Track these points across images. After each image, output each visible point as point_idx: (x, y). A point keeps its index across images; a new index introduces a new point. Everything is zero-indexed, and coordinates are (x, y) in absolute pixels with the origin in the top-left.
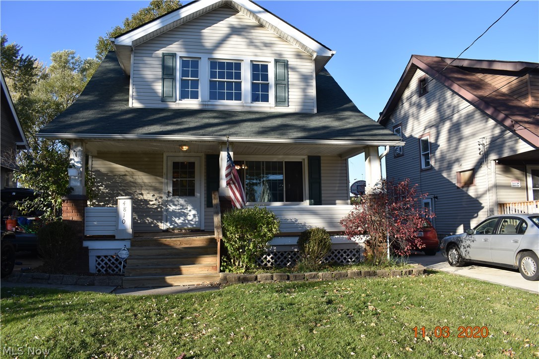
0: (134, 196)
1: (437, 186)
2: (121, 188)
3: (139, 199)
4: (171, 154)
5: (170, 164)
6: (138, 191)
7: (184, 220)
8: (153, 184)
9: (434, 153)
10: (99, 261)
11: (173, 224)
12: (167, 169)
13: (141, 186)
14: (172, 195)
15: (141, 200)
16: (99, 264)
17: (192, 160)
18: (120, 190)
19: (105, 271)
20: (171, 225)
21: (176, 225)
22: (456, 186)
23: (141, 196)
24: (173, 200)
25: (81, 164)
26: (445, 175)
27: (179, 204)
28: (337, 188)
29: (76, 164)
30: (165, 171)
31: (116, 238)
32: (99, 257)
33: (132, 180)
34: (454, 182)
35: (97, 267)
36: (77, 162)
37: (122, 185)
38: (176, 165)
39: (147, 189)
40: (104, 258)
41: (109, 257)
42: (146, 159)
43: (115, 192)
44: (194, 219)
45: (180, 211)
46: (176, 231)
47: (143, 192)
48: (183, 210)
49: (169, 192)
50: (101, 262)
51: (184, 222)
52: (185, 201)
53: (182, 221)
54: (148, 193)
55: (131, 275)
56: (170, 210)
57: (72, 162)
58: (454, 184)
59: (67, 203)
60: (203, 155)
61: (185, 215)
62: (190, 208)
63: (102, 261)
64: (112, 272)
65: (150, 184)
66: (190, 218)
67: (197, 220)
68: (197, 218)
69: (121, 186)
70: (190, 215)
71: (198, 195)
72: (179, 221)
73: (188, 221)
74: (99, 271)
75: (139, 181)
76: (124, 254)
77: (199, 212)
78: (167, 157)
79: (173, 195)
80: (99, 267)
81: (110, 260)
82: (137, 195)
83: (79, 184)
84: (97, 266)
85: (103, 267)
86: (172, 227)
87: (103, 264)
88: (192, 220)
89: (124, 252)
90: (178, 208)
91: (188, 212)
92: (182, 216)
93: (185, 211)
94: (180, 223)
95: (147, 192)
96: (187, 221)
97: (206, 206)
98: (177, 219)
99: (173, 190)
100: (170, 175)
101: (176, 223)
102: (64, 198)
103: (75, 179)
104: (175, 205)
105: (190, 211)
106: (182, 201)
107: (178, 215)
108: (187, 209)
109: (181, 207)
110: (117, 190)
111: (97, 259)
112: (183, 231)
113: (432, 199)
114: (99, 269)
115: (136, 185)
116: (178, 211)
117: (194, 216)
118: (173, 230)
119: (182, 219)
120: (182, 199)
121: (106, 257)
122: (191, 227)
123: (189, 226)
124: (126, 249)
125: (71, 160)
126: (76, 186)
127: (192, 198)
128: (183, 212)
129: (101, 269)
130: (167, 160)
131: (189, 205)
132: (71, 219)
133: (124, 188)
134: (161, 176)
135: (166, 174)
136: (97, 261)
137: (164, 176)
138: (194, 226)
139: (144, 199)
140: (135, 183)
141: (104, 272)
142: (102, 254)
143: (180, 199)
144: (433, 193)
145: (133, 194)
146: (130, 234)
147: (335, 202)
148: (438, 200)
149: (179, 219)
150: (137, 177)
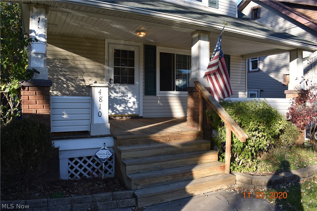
0: (76, 82)
1: (263, 83)
2: (61, 73)
3: (81, 85)
4: (113, 41)
5: (112, 52)
6: (79, 77)
7: (125, 108)
8: (95, 71)
9: (263, 60)
10: (72, 163)
11: (115, 111)
12: (108, 55)
13: (83, 72)
14: (113, 82)
15: (83, 87)
16: (72, 168)
17: (132, 49)
18: (61, 75)
19: (79, 175)
20: (112, 112)
21: (117, 112)
22: (282, 84)
23: (83, 82)
24: (115, 87)
25: (45, 38)
26: (272, 75)
27: (120, 92)
28: (239, 83)
29: (37, 38)
30: (106, 57)
31: (92, 134)
32: (71, 159)
33: (73, 65)
34: (280, 81)
35: (69, 172)
36: (40, 36)
37: (63, 69)
38: (117, 53)
39: (89, 76)
40: (78, 160)
41: (85, 158)
42: (88, 44)
43: (55, 77)
44: (134, 106)
45: (121, 98)
46: (117, 118)
47: (85, 78)
48: (124, 98)
49: (111, 79)
50: (74, 165)
51: (125, 109)
52: (126, 89)
53: (123, 108)
54: (90, 80)
55: (139, 187)
56: (111, 97)
57: (33, 34)
58: (281, 82)
59: (28, 90)
60: (141, 45)
61: (126, 102)
62: (130, 95)
63: (76, 163)
64: (88, 176)
65: (92, 70)
66: (130, 105)
67: (137, 107)
68: (136, 105)
69: (61, 71)
70: (130, 103)
71: (138, 83)
72: (120, 108)
73: (129, 108)
74: (72, 176)
75: (81, 66)
76: (104, 154)
77: (138, 99)
78: (109, 44)
79: (115, 83)
80: (72, 171)
81: (85, 162)
82: (79, 81)
83: (42, 66)
84: (70, 170)
85: (76, 171)
86: (113, 114)
87: (76, 167)
88: (132, 107)
89: (105, 152)
90: (119, 95)
91: (128, 99)
92: (123, 104)
93: (126, 98)
94: (121, 110)
95: (89, 78)
96: (127, 108)
97: (144, 93)
98: (119, 106)
99: (114, 77)
100: (112, 62)
101: (118, 110)
102: (24, 84)
103: (38, 58)
104: (117, 93)
105: (130, 98)
106: (123, 88)
107: (119, 102)
108: (127, 96)
109: (122, 95)
110: (57, 75)
111: (70, 162)
112: (124, 118)
113: (258, 91)
114: (72, 174)
115: (77, 71)
116: (119, 98)
117: (134, 103)
118: (115, 117)
119: (123, 106)
120: (123, 86)
121: (80, 158)
122: (131, 114)
123: (130, 113)
124: (106, 148)
125: (32, 31)
126: (39, 68)
127: (132, 86)
128: (124, 99)
129: (74, 173)
130: (108, 47)
131: (129, 92)
132: (34, 112)
133: (64, 73)
134: (104, 63)
135: (107, 61)
136: (69, 164)
137: (105, 62)
138: (134, 113)
139: (86, 86)
140: (77, 68)
141: (79, 177)
142: (76, 155)
143: (121, 87)
144: (259, 88)
145: (74, 80)
146: (108, 128)
147: (238, 93)
148: (264, 93)
149: (121, 106)
150: (78, 62)
